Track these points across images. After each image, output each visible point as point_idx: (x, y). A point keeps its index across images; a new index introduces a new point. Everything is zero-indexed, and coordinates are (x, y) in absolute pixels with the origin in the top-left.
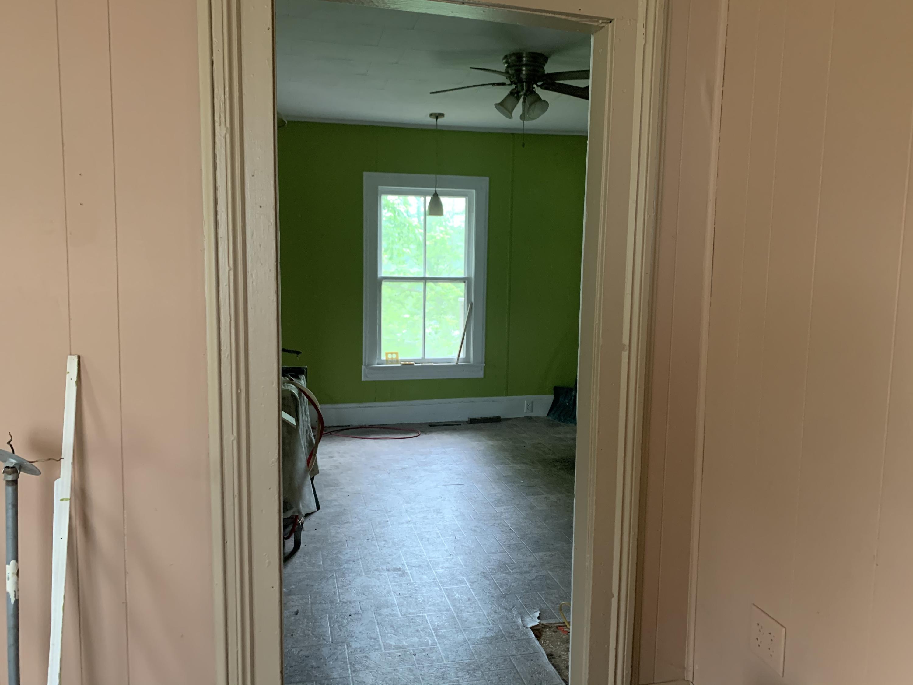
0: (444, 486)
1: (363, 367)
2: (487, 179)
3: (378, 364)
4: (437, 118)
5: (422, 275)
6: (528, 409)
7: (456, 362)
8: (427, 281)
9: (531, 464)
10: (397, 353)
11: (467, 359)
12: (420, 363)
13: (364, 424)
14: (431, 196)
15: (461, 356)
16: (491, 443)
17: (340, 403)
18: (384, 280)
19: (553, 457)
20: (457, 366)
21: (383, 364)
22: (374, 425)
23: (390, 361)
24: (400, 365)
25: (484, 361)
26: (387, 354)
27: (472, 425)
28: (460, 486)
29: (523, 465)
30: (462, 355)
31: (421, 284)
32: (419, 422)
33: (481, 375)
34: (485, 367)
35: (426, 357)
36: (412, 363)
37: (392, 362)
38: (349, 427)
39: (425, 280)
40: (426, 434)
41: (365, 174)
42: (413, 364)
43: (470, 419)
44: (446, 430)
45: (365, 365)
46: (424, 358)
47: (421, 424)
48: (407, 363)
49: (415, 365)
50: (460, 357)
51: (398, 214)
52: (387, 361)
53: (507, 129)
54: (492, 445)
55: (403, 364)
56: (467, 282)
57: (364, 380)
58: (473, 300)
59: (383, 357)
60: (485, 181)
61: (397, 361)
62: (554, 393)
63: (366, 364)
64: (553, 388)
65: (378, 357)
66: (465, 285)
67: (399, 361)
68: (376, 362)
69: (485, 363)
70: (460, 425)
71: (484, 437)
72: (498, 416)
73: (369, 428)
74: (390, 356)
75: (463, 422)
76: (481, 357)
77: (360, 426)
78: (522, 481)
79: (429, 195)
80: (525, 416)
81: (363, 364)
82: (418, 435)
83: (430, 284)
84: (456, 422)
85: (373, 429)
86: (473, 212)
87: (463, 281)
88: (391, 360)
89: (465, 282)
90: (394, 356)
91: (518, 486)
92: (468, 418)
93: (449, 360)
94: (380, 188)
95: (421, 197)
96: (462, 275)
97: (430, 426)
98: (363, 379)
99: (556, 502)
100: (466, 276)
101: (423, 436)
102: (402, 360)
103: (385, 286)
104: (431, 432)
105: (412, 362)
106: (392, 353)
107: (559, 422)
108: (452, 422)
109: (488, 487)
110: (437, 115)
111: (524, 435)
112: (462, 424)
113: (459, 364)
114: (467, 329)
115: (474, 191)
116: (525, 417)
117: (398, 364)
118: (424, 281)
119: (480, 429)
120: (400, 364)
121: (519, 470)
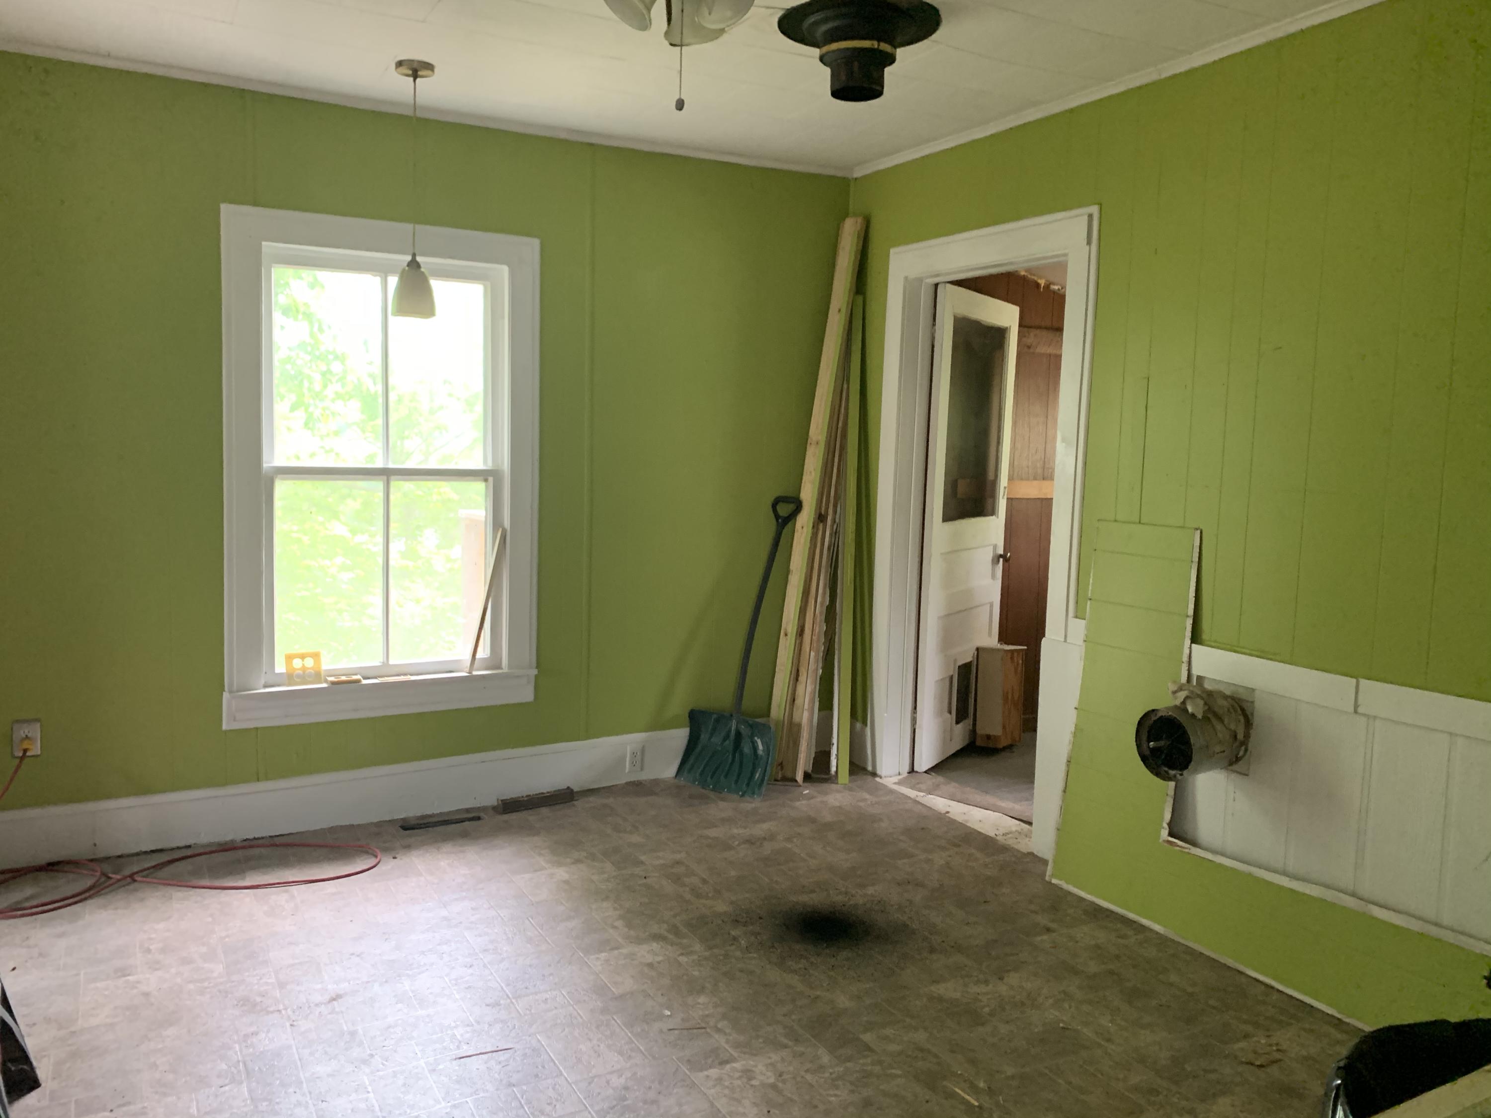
0: (454, 1062)
1: (226, 696)
2: (536, 242)
3: (265, 686)
4: (415, 76)
5: (379, 464)
6: (633, 764)
7: (467, 670)
8: (392, 477)
9: (671, 936)
10: (316, 656)
11: (494, 662)
12: (375, 678)
13: (229, 838)
14: (398, 275)
15: (480, 654)
16: (562, 873)
17: (164, 791)
18: (279, 476)
19: (721, 907)
20: (470, 680)
21: (279, 685)
22: (258, 839)
23: (298, 676)
24: (325, 685)
25: (534, 664)
26: (289, 658)
27: (506, 817)
28: (502, 1056)
29: (655, 945)
30: (484, 652)
31: (378, 485)
32: (375, 821)
33: (527, 695)
34: (536, 676)
35: (391, 662)
36: (355, 677)
37: (304, 677)
38: (189, 852)
39: (386, 474)
40: (395, 858)
41: (225, 209)
42: (358, 681)
43: (502, 801)
44: (447, 838)
45: (231, 692)
46: (386, 664)
47: (379, 824)
48: (344, 678)
49: (364, 682)
50: (478, 656)
51: (321, 330)
52: (290, 677)
53: (578, 132)
54: (566, 882)
55: (333, 683)
56: (491, 479)
57: (228, 729)
58: (507, 524)
59: (280, 667)
60: (530, 248)
61: (317, 676)
62: (689, 724)
63: (235, 688)
64: (687, 715)
65: (264, 668)
66: (487, 487)
67: (323, 674)
68: (262, 682)
69: (538, 666)
70: (479, 818)
71: (540, 854)
72: (568, 788)
73: (243, 848)
74: (297, 663)
75: (484, 809)
76: (528, 654)
77: (219, 844)
78: (668, 1013)
79: (393, 272)
80: (629, 781)
81: (226, 688)
82: (372, 861)
83: (399, 487)
84: (468, 810)
85: (256, 851)
86: (503, 318)
87: (482, 478)
88: (301, 672)
89: (486, 480)
90: (309, 663)
91: (661, 1031)
92: (498, 800)
93: (449, 667)
94: (267, 247)
95: (375, 276)
96: (477, 463)
97: (405, 828)
98: (224, 727)
99: (773, 1087)
100: (489, 466)
101: (388, 865)
102: (331, 673)
103: (283, 489)
104: (408, 847)
105: (356, 674)
106: (303, 657)
107: (703, 791)
108: (458, 811)
109: (582, 1047)
110: (415, 65)
111: (635, 838)
112: (482, 815)
113: (475, 673)
114: (492, 594)
115: (505, 269)
116: (627, 783)
117: (320, 683)
118: (385, 478)
119: (529, 830)
120: (326, 681)
121: (650, 965)
